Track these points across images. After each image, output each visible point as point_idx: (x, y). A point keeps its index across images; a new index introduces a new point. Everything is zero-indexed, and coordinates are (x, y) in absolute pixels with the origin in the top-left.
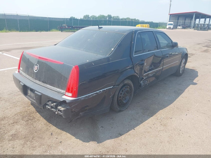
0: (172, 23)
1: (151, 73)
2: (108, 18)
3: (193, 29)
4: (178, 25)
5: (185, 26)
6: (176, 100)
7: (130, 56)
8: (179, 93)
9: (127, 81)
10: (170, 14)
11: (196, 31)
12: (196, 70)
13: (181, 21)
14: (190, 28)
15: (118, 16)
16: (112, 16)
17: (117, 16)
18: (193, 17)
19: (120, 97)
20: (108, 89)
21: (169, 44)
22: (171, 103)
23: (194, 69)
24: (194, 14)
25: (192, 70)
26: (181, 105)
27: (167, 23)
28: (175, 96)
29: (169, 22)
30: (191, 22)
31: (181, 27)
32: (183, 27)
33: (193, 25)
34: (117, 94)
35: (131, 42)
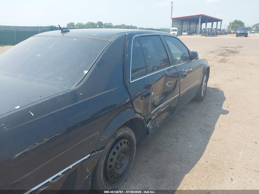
0: (176, 28)
1: (162, 108)
2: (98, 26)
3: (200, 35)
4: (183, 30)
5: (191, 32)
6: (207, 147)
7: (124, 83)
8: (207, 132)
9: (122, 131)
10: (172, 18)
11: (204, 37)
12: (220, 88)
13: (186, 26)
14: (197, 34)
15: (111, 23)
16: (103, 23)
17: (109, 23)
18: (199, 21)
19: (110, 166)
20: (78, 164)
21: (184, 55)
22: (201, 156)
23: (216, 87)
24: (199, 17)
25: (216, 89)
26: (216, 157)
27: (170, 29)
28: (202, 138)
29: (172, 27)
30: (196, 27)
31: (187, 33)
32: (188, 33)
33: (199, 30)
34: (102, 163)
35: (124, 55)
